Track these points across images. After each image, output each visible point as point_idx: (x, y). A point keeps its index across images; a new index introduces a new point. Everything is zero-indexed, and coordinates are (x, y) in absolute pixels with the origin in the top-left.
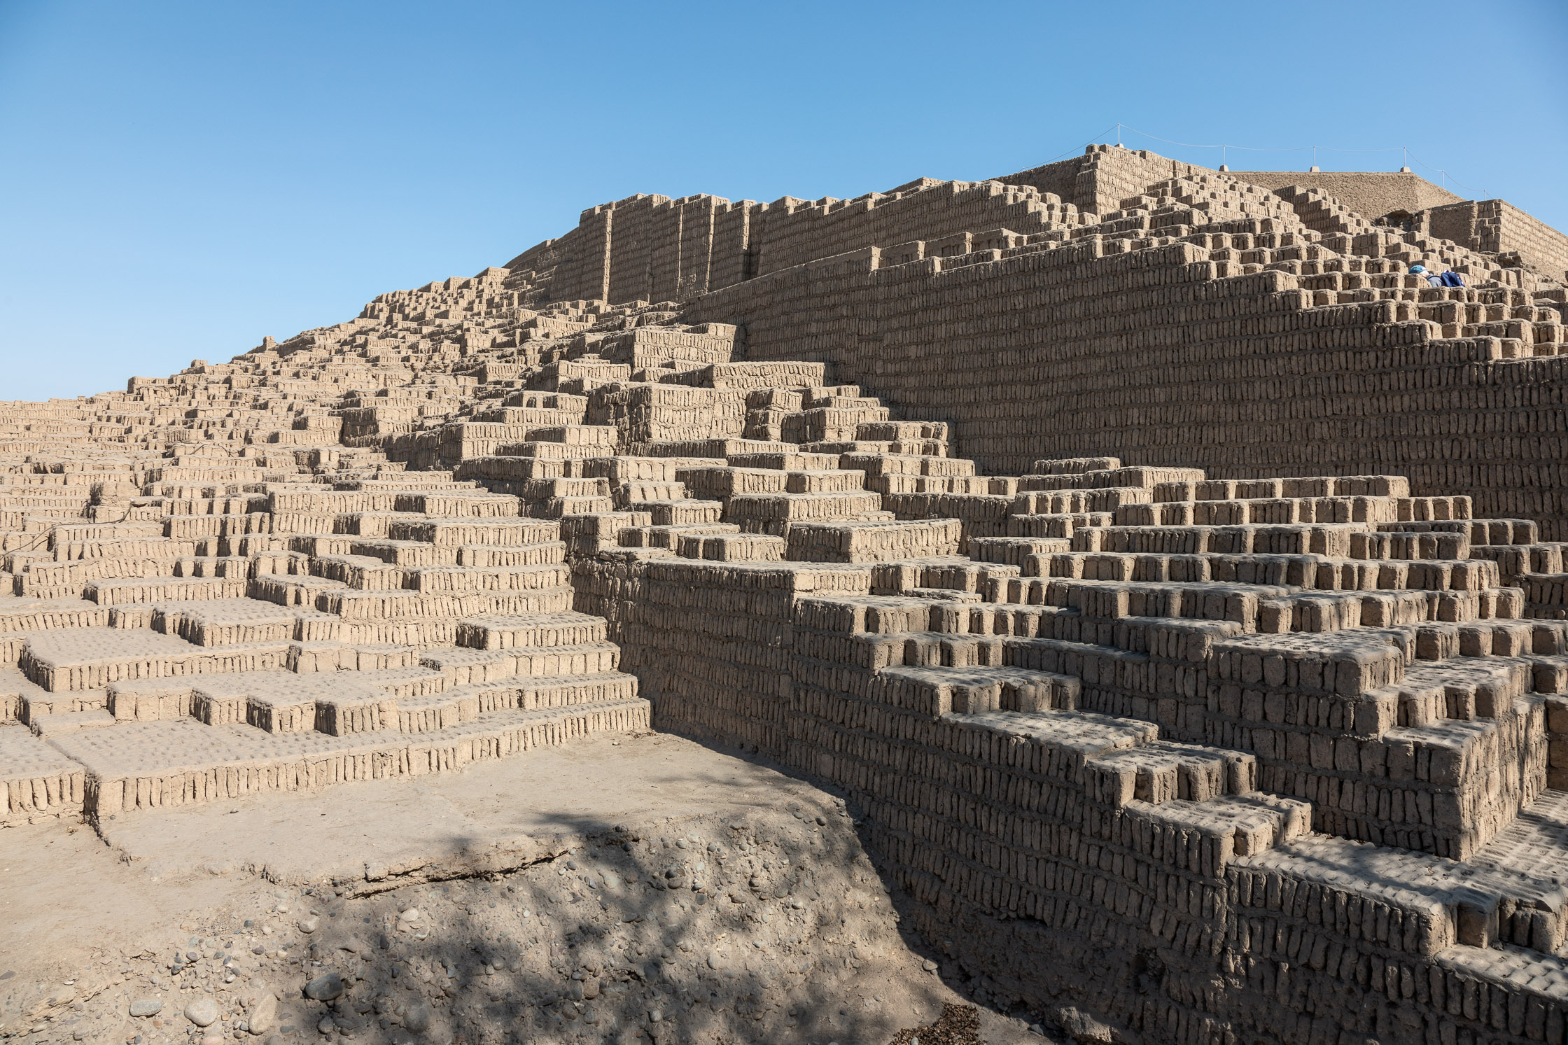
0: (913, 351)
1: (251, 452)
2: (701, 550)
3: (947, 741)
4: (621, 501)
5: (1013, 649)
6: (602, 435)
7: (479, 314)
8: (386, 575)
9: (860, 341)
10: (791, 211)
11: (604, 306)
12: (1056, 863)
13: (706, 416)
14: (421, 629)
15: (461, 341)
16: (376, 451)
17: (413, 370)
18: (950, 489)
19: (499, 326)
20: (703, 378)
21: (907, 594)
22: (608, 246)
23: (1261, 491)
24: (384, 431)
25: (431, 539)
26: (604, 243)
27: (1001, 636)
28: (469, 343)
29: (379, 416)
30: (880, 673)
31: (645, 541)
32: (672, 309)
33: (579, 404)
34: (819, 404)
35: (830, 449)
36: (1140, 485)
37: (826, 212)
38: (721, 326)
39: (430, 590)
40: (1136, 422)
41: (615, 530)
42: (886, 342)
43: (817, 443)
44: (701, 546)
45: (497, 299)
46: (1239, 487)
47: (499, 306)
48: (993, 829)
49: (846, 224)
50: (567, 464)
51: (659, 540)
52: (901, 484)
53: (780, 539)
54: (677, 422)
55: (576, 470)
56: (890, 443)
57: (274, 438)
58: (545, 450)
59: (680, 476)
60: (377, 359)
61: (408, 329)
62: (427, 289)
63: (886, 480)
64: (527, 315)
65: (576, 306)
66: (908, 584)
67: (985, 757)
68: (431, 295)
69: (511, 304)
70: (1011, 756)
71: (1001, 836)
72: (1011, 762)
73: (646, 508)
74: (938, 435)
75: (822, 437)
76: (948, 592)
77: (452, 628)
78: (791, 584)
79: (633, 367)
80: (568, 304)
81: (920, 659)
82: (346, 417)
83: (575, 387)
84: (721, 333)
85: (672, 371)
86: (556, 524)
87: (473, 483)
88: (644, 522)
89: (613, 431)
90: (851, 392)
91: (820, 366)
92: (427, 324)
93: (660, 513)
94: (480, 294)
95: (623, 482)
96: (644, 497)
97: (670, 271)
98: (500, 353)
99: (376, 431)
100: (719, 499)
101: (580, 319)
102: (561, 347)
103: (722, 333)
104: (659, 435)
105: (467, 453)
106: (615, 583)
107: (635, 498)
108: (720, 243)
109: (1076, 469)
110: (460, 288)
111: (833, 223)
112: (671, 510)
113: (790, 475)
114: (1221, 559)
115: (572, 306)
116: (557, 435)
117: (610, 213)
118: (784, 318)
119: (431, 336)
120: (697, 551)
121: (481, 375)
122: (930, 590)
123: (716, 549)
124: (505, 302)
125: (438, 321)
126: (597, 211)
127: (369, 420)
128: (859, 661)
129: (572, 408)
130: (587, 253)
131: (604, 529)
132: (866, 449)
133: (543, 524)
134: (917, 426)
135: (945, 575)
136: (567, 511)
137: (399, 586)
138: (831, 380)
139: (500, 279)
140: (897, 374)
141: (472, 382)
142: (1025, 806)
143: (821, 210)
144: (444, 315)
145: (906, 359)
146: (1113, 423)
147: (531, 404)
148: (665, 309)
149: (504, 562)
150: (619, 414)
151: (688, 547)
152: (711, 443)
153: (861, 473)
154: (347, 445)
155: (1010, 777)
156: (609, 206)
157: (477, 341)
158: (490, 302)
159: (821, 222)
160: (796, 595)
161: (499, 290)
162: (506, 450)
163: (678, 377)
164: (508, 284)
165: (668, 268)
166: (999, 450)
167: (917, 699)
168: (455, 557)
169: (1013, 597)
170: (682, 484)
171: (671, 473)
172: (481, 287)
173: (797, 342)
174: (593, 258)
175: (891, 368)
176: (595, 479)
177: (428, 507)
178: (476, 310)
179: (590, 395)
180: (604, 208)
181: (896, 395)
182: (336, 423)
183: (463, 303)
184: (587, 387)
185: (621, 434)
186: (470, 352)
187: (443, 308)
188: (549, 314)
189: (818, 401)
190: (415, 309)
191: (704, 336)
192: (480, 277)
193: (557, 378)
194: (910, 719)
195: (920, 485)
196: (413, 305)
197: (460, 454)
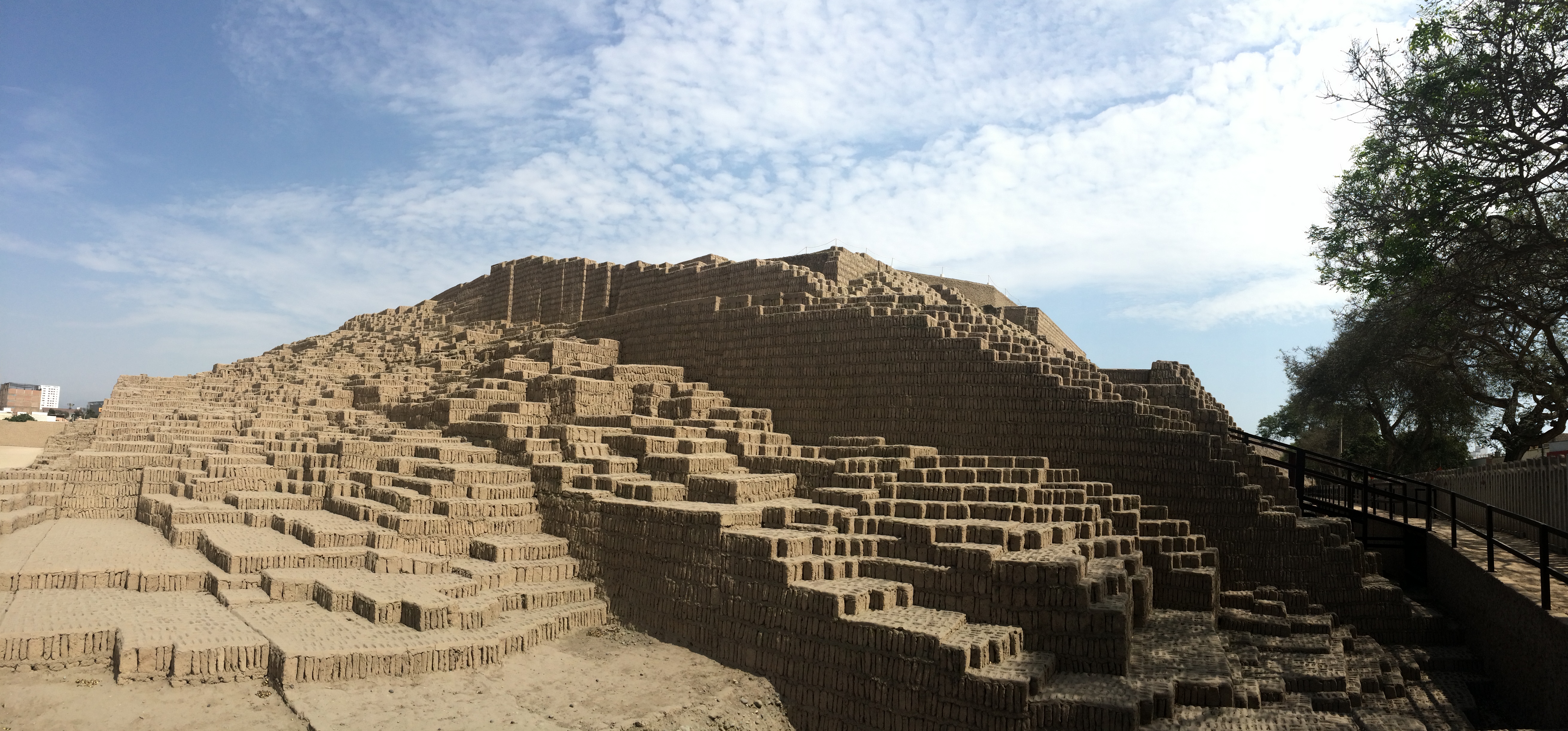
0: (744, 363)
1: (301, 412)
2: (634, 493)
3: (845, 636)
4: (569, 455)
5: (865, 565)
6: (542, 409)
7: (420, 328)
8: (423, 504)
9: (706, 355)
10: (642, 270)
11: (509, 325)
12: (923, 720)
13: (608, 399)
14: (447, 543)
15: (418, 346)
16: (378, 414)
17: (386, 362)
18: (779, 454)
19: (438, 336)
20: (607, 374)
21: (788, 527)
22: (511, 287)
23: (977, 463)
24: (383, 402)
25: (451, 479)
26: (509, 285)
27: (855, 557)
28: (422, 346)
29: (380, 392)
30: (791, 587)
31: (594, 485)
32: (566, 328)
33: (520, 387)
34: (683, 394)
35: (697, 424)
36: (909, 456)
37: (667, 272)
38: (607, 340)
39: (454, 516)
40: (894, 415)
41: (571, 476)
42: (725, 356)
43: (687, 420)
44: (634, 490)
45: (431, 320)
46: (964, 460)
47: (433, 324)
48: (878, 698)
49: (681, 280)
50: (530, 429)
51: (604, 485)
52: (751, 451)
53: (682, 486)
54: (592, 403)
55: (536, 433)
56: (735, 421)
57: (313, 403)
58: (507, 418)
59: (605, 440)
60: (364, 355)
61: (377, 337)
62: (384, 313)
63: (742, 447)
64: (458, 329)
65: (490, 324)
66: (788, 521)
67: (872, 645)
68: (387, 316)
69: (440, 322)
70: (889, 644)
71: (884, 702)
72: (889, 648)
73: (588, 461)
74: (763, 417)
75: (689, 416)
76: (818, 526)
77: (467, 543)
78: (719, 521)
79: (551, 364)
80: (483, 322)
81: (814, 575)
82: (356, 392)
83: (518, 376)
84: (607, 345)
85: (579, 368)
86: (528, 470)
87: (459, 438)
88: (589, 471)
89: (548, 405)
90: (702, 387)
91: (680, 369)
92: (388, 334)
93: (600, 466)
94: (419, 316)
95: (570, 442)
96: (585, 454)
97: (556, 303)
98: (447, 353)
99: (379, 400)
100: (634, 456)
101: (492, 332)
102: (490, 349)
103: (609, 345)
104: (581, 412)
105: (452, 419)
106: (575, 514)
107: (579, 454)
108: (590, 288)
109: (858, 443)
110: (405, 313)
111: (672, 279)
112: (608, 464)
113: (680, 442)
114: (976, 505)
115: (487, 324)
116: (513, 408)
117: (512, 267)
118: (652, 337)
119: (393, 341)
120: (631, 493)
121: (437, 366)
122: (806, 525)
123: (645, 493)
124: (437, 321)
125: (395, 332)
126: (504, 266)
127: (374, 394)
128: (776, 578)
129: (516, 392)
130: (496, 291)
131: (566, 477)
132: (722, 425)
133: (520, 469)
134: (749, 410)
135: (813, 515)
136: (535, 462)
137: (431, 511)
138: (687, 379)
139: (431, 307)
140: (732, 377)
141: (431, 371)
142: (900, 680)
143: (664, 271)
144: (399, 329)
145: (739, 367)
146: (879, 415)
147: (490, 386)
148: (561, 327)
149: (497, 496)
150: (552, 395)
151: (624, 491)
152: (620, 418)
153: (722, 441)
154: (357, 408)
155: (889, 659)
156: (512, 262)
157: (427, 346)
158: (427, 322)
159: (664, 278)
160: (722, 530)
161: (432, 314)
162: (477, 417)
163: (585, 372)
164: (436, 310)
165: (553, 301)
166: (803, 428)
167: (821, 605)
168: (466, 492)
169: (858, 530)
170: (607, 445)
171: (599, 437)
172: (419, 312)
173: (662, 353)
174: (501, 294)
175: (728, 373)
176: (551, 440)
177: (441, 456)
178: (417, 326)
179: (529, 382)
180: (508, 264)
181: (732, 390)
182: (348, 394)
183: (409, 322)
184: (525, 377)
185: (553, 408)
186: (422, 352)
187: (397, 325)
188: (472, 328)
189: (683, 392)
190: (378, 325)
191: (596, 346)
192: (418, 306)
193: (503, 370)
194: (816, 621)
195: (762, 450)
196: (376, 322)
197: (448, 420)
